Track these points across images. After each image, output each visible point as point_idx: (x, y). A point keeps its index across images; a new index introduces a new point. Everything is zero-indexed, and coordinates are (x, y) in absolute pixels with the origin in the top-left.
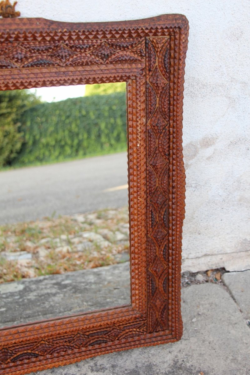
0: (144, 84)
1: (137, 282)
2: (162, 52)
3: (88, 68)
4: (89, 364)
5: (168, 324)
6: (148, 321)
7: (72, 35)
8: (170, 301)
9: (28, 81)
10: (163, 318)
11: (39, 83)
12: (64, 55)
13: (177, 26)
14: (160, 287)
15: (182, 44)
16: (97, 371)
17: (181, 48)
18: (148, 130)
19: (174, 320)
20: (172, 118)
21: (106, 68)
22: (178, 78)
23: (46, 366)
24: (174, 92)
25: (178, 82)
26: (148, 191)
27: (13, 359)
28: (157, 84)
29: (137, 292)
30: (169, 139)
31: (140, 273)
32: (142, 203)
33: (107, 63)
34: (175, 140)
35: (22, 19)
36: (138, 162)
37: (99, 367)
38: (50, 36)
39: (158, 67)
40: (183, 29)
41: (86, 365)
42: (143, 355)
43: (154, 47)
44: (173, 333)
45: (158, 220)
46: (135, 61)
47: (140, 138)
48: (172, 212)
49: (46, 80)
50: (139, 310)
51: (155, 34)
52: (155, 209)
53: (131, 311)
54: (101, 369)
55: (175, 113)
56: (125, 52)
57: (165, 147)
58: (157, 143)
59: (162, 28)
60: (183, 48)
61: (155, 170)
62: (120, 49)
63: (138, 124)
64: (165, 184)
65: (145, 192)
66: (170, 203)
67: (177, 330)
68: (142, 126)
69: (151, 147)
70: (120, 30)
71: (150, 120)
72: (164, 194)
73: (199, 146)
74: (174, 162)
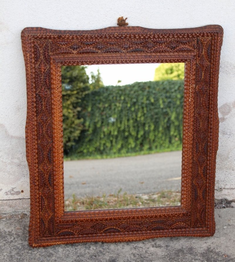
0: (195, 64)
1: (185, 189)
2: (207, 46)
3: (163, 54)
4: (151, 243)
5: (205, 223)
6: (192, 218)
7: (156, 36)
8: (207, 206)
9: (130, 60)
10: (202, 217)
11: (135, 61)
12: (150, 47)
13: (216, 32)
14: (200, 195)
15: (219, 42)
16: (156, 247)
17: (218, 44)
18: (196, 92)
19: (209, 220)
20: (211, 85)
21: (173, 55)
22: (216, 62)
23: (124, 238)
24: (213, 70)
25: (216, 64)
26: (195, 130)
27: (104, 231)
28: (203, 64)
29: (185, 196)
30: (209, 98)
31: (187, 183)
32: (191, 136)
33: (174, 52)
34: (213, 99)
35: (129, 27)
36: (189, 111)
37: (158, 246)
38: (143, 36)
39: (204, 55)
40: (219, 34)
41: (150, 244)
42: (187, 242)
43: (202, 43)
44: (208, 229)
45: (200, 149)
46: (190, 51)
47: (191, 96)
48: (210, 144)
49: (139, 60)
50: (186, 209)
51: (203, 36)
52: (199, 142)
53: (181, 209)
54: (159, 247)
55: (213, 82)
56: (185, 46)
57: (206, 103)
58: (202, 100)
59: (207, 33)
60: (219, 44)
61: (200, 117)
62: (182, 44)
63: (190, 87)
64: (205, 126)
65: (193, 130)
66: (209, 139)
67: (211, 227)
68: (193, 89)
69: (198, 102)
70: (182, 34)
71: (198, 86)
72: (205, 133)
73: (232, 106)
74: (212, 112)
